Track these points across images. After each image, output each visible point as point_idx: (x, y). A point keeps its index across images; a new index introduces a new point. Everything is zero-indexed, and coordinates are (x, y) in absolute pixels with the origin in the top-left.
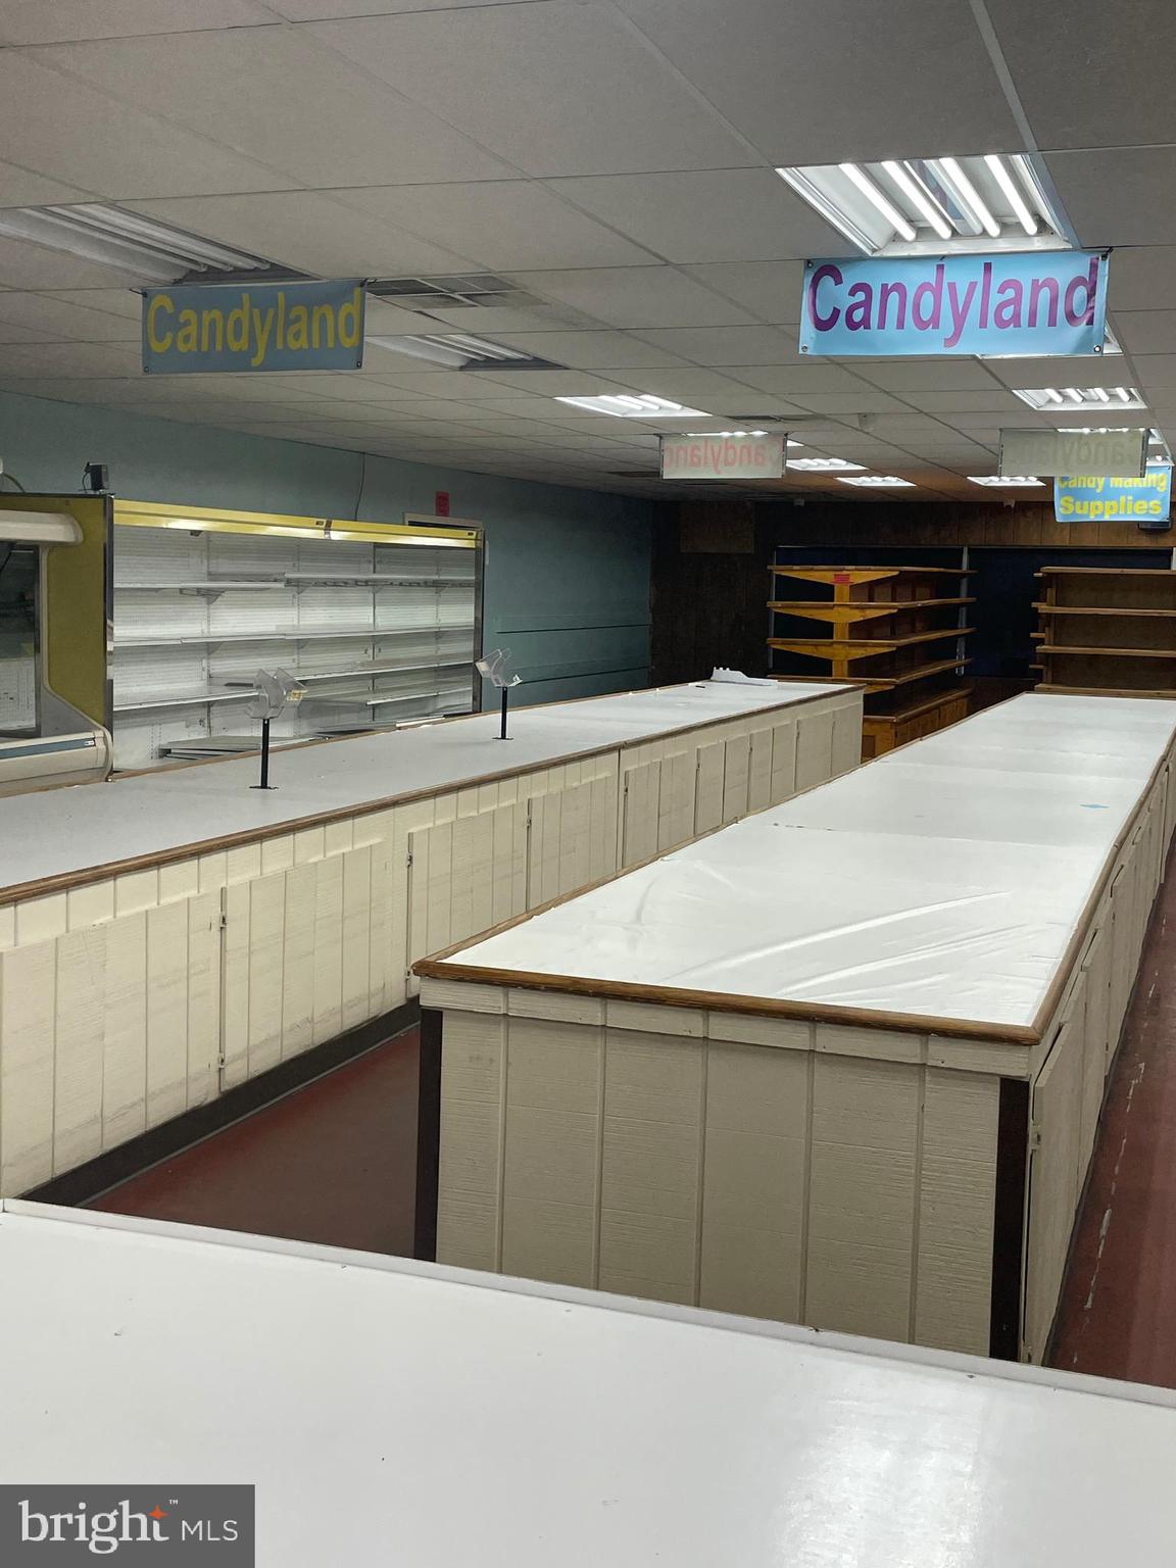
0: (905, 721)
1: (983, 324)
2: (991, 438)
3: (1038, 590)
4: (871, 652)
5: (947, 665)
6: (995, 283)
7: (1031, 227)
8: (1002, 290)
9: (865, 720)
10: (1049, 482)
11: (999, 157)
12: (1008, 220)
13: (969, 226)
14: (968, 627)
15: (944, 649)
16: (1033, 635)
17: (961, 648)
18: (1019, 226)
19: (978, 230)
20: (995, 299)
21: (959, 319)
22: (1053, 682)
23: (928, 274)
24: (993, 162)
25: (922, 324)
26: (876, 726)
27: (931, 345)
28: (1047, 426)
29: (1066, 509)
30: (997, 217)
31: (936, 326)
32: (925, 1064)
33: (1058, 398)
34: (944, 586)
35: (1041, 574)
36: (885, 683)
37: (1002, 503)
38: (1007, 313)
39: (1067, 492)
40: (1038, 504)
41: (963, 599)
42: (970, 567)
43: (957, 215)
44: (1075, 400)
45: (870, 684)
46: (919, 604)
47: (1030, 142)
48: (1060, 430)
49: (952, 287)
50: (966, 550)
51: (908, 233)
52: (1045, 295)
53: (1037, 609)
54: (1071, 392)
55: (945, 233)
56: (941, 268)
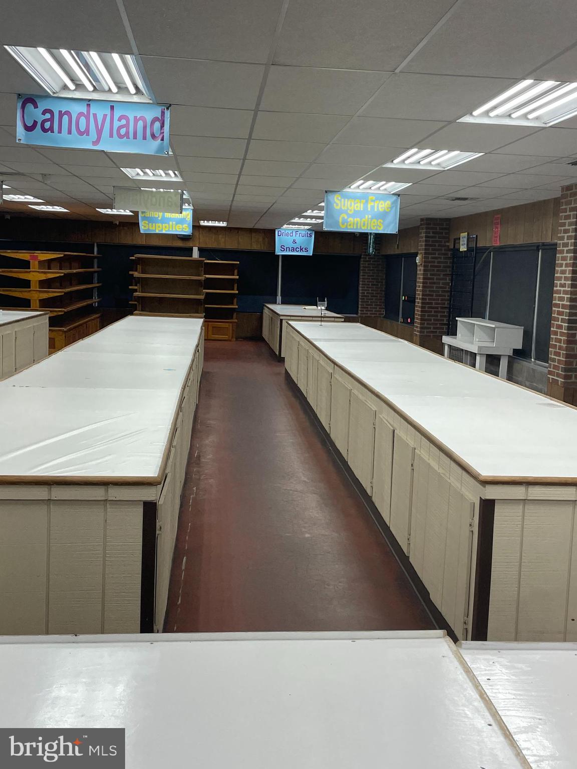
0: (70, 330)
1: (111, 136)
2: (109, 190)
3: (134, 265)
4: (51, 295)
5: (89, 302)
6: (116, 117)
7: (132, 90)
8: (120, 120)
9: (50, 330)
10: (136, 214)
11: (119, 56)
12: (121, 85)
13: (103, 87)
14: (98, 283)
15: (87, 294)
16: (130, 287)
17: (96, 294)
18: (127, 89)
19: (107, 88)
20: (117, 124)
21: (99, 132)
22: (142, 310)
23: (83, 108)
24: (116, 57)
25: (81, 133)
26: (54, 333)
27: (86, 144)
28: (136, 187)
29: (145, 227)
30: (116, 84)
31: (88, 134)
32: (107, 500)
33: (141, 173)
34: (86, 262)
35: (134, 258)
36: (59, 311)
37: (113, 222)
38: (123, 131)
39: (145, 218)
40: (131, 224)
41: (96, 269)
42: (98, 252)
43: (97, 80)
44: (150, 175)
45: (51, 311)
46: (75, 271)
47: (135, 50)
48: (142, 189)
49: (95, 115)
50: (96, 245)
51: (72, 86)
52: (140, 124)
53: (133, 275)
54: (148, 171)
55: (91, 88)
56: (89, 105)
